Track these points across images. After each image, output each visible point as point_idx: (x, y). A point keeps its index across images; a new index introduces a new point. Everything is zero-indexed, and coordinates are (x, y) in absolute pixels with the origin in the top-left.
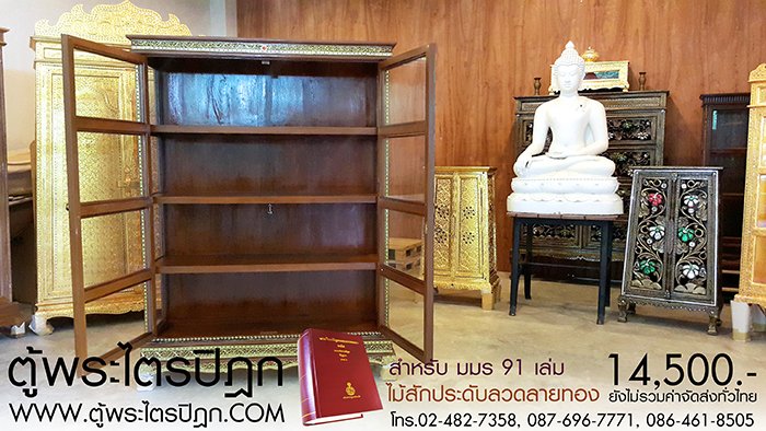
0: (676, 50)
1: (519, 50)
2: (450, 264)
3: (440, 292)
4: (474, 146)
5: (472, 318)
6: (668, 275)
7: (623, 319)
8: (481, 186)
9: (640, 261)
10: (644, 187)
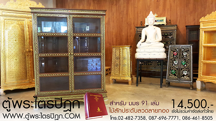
0: (179, 14)
1: (136, 14)
2: (119, 73)
3: (117, 81)
4: (124, 41)
5: (126, 87)
6: (179, 74)
7: (167, 86)
8: (128, 51)
9: (171, 70)
10: (172, 50)
